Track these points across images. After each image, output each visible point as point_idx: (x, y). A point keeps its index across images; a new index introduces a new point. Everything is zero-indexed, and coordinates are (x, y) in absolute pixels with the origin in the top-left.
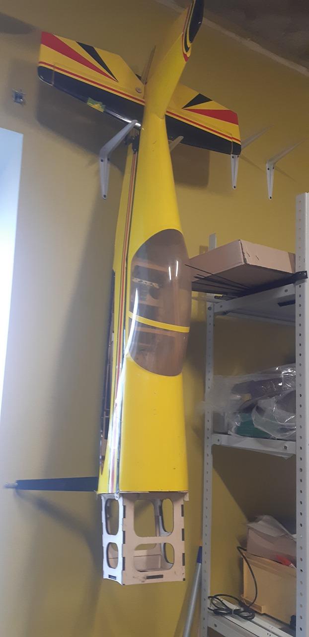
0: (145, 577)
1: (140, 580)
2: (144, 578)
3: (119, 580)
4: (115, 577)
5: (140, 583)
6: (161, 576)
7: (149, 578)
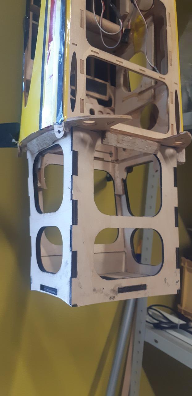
0: (116, 289)
1: (107, 295)
2: (113, 290)
3: (64, 295)
4: (55, 291)
5: (107, 300)
6: (143, 287)
7: (122, 290)
